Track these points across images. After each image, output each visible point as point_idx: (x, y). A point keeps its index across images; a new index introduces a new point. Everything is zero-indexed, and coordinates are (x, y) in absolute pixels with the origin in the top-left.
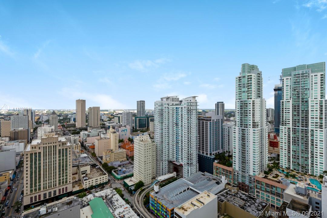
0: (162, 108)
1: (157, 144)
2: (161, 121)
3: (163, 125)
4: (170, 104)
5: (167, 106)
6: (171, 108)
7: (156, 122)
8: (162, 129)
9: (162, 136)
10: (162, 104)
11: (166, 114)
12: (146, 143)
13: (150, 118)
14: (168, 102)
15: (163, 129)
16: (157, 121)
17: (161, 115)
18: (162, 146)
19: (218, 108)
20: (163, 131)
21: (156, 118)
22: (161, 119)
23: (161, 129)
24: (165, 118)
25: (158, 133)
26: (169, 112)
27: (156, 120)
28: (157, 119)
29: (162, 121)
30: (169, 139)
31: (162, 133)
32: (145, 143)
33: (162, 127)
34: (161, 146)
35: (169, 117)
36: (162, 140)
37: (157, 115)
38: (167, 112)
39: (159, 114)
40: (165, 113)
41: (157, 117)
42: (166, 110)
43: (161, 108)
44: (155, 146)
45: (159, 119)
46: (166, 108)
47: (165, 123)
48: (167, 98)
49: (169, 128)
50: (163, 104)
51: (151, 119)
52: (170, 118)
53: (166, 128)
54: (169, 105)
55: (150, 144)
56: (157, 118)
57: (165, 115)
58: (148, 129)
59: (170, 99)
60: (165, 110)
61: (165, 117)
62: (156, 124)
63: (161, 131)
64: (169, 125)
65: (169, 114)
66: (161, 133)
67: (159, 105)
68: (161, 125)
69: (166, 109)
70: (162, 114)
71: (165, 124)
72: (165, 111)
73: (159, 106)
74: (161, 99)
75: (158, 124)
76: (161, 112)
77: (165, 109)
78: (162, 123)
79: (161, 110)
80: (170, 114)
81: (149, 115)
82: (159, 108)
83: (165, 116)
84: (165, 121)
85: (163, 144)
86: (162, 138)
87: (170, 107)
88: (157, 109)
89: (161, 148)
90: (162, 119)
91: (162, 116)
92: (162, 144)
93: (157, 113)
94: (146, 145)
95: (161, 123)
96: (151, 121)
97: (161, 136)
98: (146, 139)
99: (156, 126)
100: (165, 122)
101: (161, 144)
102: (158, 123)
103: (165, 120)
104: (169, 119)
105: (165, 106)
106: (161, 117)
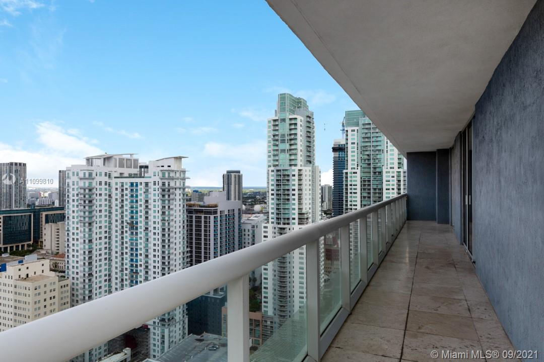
0: (90, 183)
1: (73, 284)
2: (87, 219)
3: (94, 229)
4: (114, 175)
5: (107, 179)
6: (116, 184)
7: (71, 223)
8: (90, 241)
9: (90, 258)
10: (90, 174)
11: (103, 200)
12: (41, 283)
13: (44, 214)
14: (106, 169)
15: (94, 241)
16: (76, 220)
17: (87, 202)
18: (90, 286)
19: (229, 184)
20: (94, 246)
21: (71, 212)
22: (87, 214)
23: (87, 241)
24: (100, 211)
25: (77, 251)
26: (110, 196)
27: (71, 218)
28: (75, 214)
29: (90, 218)
30: (110, 265)
31: (90, 252)
32: (37, 284)
33: (90, 235)
34: (87, 287)
35: (110, 207)
36: (90, 269)
37: (76, 203)
38: (106, 194)
39: (82, 202)
40: (98, 197)
41: (76, 209)
42: (103, 190)
43: (87, 185)
44: (69, 288)
45: (82, 214)
46: (103, 183)
47: (98, 225)
48: (105, 159)
49: (110, 238)
50: (94, 175)
51: (47, 216)
52: (113, 211)
53: (103, 238)
54: (110, 177)
55: (54, 283)
56: (73, 211)
57: (100, 202)
58: (36, 245)
59: (113, 161)
60: (101, 189)
61: (98, 209)
62: (71, 229)
63: (87, 247)
64: (110, 228)
65: (110, 201)
66: (87, 253)
67: (81, 175)
68: (87, 230)
69: (103, 186)
70: (90, 202)
71: (100, 227)
72: (98, 192)
73: (81, 179)
74: (88, 159)
75: (77, 228)
76: (87, 196)
77: (98, 187)
78: (90, 224)
79: (87, 191)
80: (113, 200)
81: (37, 203)
82: (81, 184)
83: (100, 205)
84: (98, 220)
85: (94, 279)
86: (90, 264)
87: (113, 181)
88: (76, 187)
89: (87, 292)
90: (90, 212)
91: (90, 207)
92: (90, 280)
93: (76, 198)
94: (42, 290)
95: (87, 225)
96: (47, 222)
97: (87, 258)
98: (39, 273)
99: (71, 234)
100: (101, 220)
101: (87, 281)
102: (79, 226)
103: (100, 216)
104: (110, 212)
105: (98, 179)
106: (87, 208)
